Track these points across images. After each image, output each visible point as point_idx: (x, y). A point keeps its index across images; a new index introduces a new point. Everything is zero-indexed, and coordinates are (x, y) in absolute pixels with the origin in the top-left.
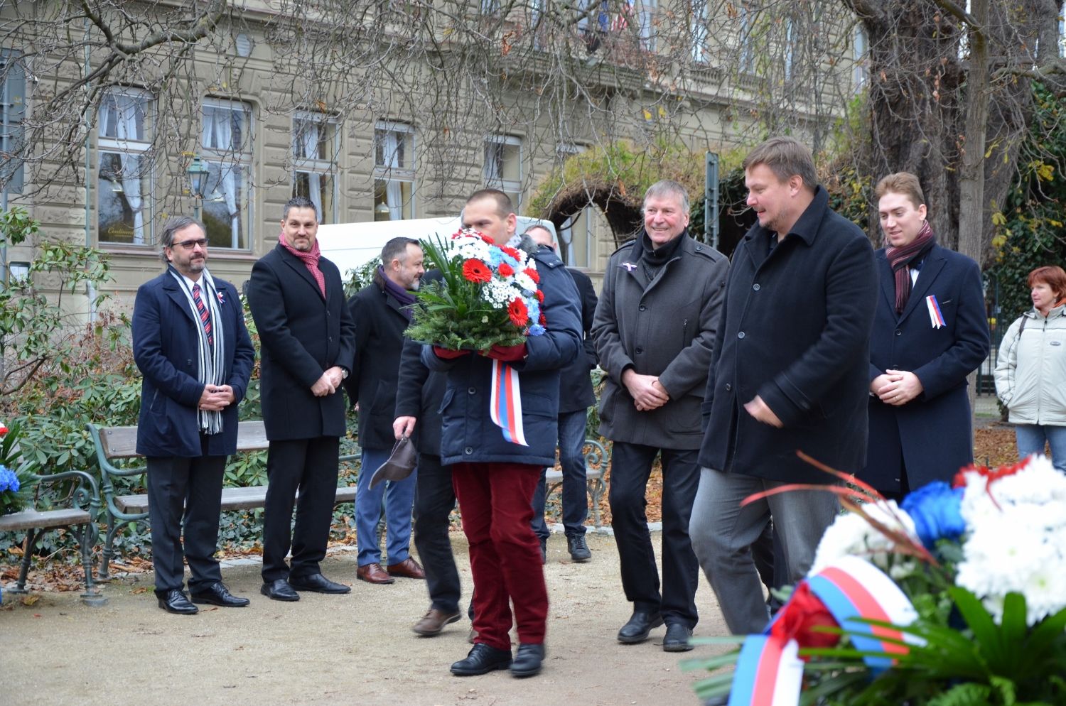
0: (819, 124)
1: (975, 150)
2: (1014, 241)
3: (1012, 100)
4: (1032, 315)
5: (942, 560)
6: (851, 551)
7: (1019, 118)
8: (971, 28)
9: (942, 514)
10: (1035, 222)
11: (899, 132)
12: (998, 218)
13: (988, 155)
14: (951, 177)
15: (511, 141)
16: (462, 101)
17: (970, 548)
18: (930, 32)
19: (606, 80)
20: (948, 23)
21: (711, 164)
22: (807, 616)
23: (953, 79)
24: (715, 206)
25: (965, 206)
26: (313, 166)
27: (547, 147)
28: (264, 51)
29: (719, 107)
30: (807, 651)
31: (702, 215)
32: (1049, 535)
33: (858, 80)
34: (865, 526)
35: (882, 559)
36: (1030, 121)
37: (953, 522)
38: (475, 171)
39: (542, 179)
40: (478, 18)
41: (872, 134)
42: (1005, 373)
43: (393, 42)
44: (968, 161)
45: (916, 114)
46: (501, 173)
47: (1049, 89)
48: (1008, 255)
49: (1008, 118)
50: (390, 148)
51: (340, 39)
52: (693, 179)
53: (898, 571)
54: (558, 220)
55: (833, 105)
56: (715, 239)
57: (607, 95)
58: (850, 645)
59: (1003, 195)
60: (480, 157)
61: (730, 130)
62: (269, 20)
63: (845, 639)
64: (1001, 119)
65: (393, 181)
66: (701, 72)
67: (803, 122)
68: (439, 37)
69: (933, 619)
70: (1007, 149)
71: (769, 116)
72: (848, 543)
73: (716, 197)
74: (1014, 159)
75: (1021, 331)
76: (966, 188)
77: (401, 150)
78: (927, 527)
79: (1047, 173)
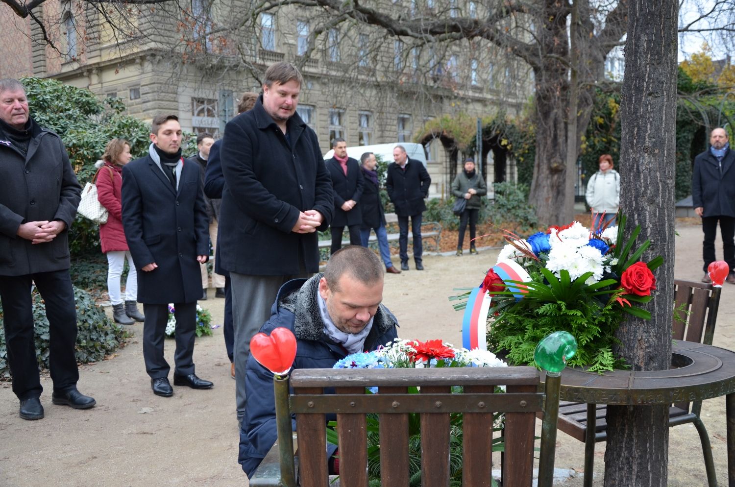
0: (518, 107)
1: (574, 113)
2: (590, 146)
3: (588, 94)
4: (599, 173)
5: (541, 260)
6: (510, 258)
7: (591, 101)
8: (572, 69)
9: (542, 243)
10: (597, 139)
11: (546, 108)
12: (583, 138)
13: (579, 115)
14: (566, 124)
15: (406, 116)
16: (388, 103)
17: (551, 255)
18: (557, 70)
19: (440, 93)
20: (564, 67)
21: (479, 122)
22: (492, 280)
23: (565, 88)
24: (481, 137)
25: (570, 134)
26: (337, 127)
27: (419, 118)
28: (317, 86)
29: (482, 101)
30: (493, 293)
31: (475, 141)
32: (578, 250)
33: (531, 90)
34: (514, 249)
35: (521, 260)
36: (595, 102)
37: (546, 246)
38: (394, 127)
39: (418, 129)
40: (393, 72)
41: (536, 108)
42: (590, 195)
43: (361, 81)
44: (571, 117)
45: (552, 101)
46: (404, 128)
47: (601, 90)
48: (587, 152)
49: (586, 101)
50: (364, 120)
51: (343, 81)
52: (472, 128)
53: (526, 264)
54: (424, 144)
55: (522, 99)
56: (481, 149)
57: (440, 98)
58: (508, 290)
59: (585, 129)
60: (395, 122)
61: (486, 110)
62: (317, 76)
63: (506, 288)
64: (583, 102)
65: (365, 132)
66: (475, 88)
67: (512, 105)
68: (379, 80)
69: (538, 281)
70: (586, 113)
71: (500, 104)
72: (509, 254)
73: (481, 134)
74: (589, 116)
75: (595, 178)
76: (570, 127)
77: (368, 120)
78: (536, 248)
79: (601, 121)
